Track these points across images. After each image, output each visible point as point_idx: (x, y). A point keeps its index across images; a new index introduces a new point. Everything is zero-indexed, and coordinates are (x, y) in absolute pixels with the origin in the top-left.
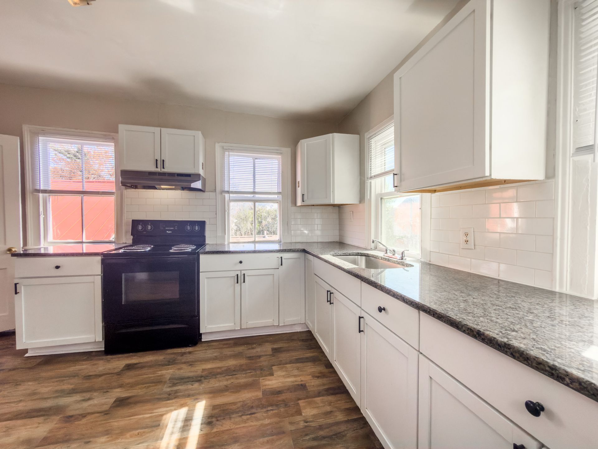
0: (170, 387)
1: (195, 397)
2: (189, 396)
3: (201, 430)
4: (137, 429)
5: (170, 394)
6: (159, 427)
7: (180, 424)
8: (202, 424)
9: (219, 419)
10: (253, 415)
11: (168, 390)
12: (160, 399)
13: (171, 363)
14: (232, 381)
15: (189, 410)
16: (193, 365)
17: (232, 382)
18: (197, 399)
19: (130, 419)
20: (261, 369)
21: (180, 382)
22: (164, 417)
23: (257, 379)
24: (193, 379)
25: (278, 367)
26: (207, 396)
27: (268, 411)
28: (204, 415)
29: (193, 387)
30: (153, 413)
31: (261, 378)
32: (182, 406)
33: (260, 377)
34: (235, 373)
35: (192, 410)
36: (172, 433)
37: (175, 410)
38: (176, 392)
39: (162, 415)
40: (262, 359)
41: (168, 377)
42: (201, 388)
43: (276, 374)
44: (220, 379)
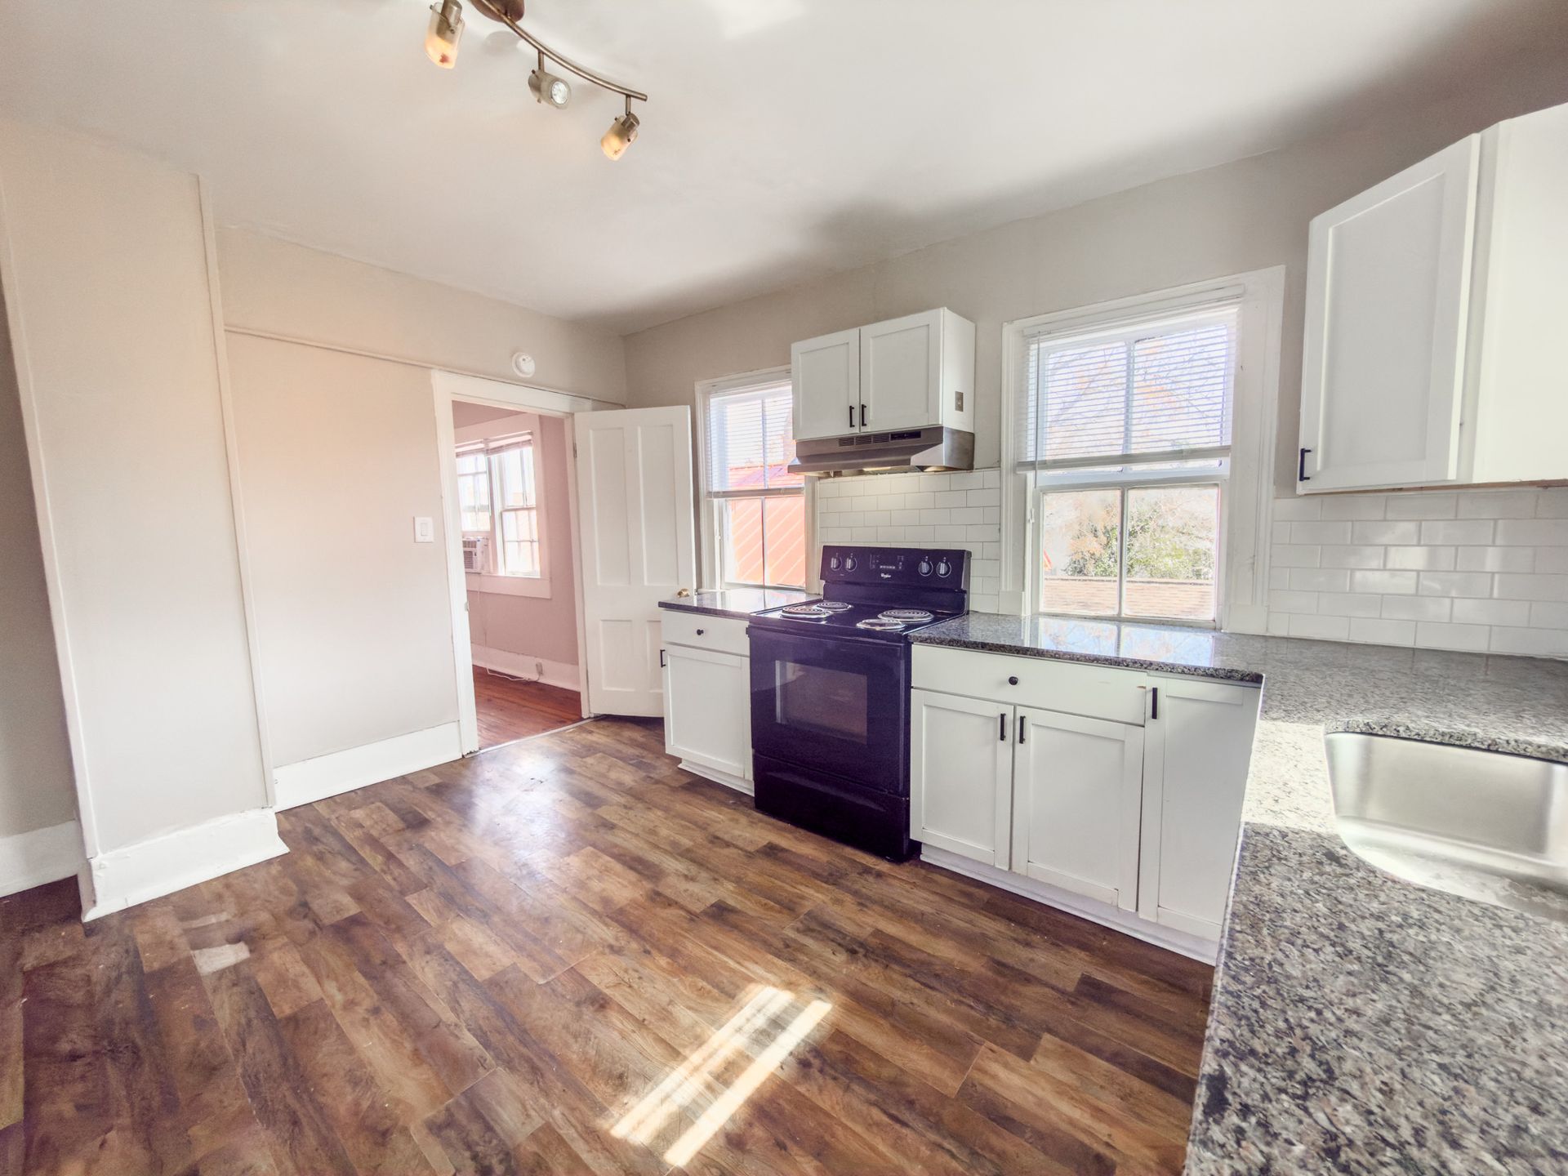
0: (798, 930)
1: (821, 984)
2: (814, 973)
3: (782, 1067)
4: (705, 978)
5: (787, 946)
6: (730, 1000)
7: (760, 1022)
8: (791, 1054)
9: (827, 1069)
10: (897, 1126)
11: (792, 934)
12: (768, 946)
13: (832, 878)
14: (915, 1001)
15: (792, 1005)
16: (866, 906)
17: (912, 1003)
18: (821, 990)
19: (708, 953)
20: (1008, 1019)
21: (819, 931)
22: (752, 986)
23: (976, 1037)
24: (844, 938)
25: (1062, 1047)
26: (843, 998)
27: (941, 1147)
28: (808, 1036)
29: (833, 957)
30: (742, 966)
31: (988, 1043)
32: (790, 985)
33: (987, 1039)
34: (935, 983)
35: (797, 1008)
36: (739, 1030)
37: (774, 985)
38: (802, 948)
39: (750, 980)
40: (1030, 991)
41: (808, 906)
42: (844, 971)
43: (1041, 1062)
44: (895, 976)
